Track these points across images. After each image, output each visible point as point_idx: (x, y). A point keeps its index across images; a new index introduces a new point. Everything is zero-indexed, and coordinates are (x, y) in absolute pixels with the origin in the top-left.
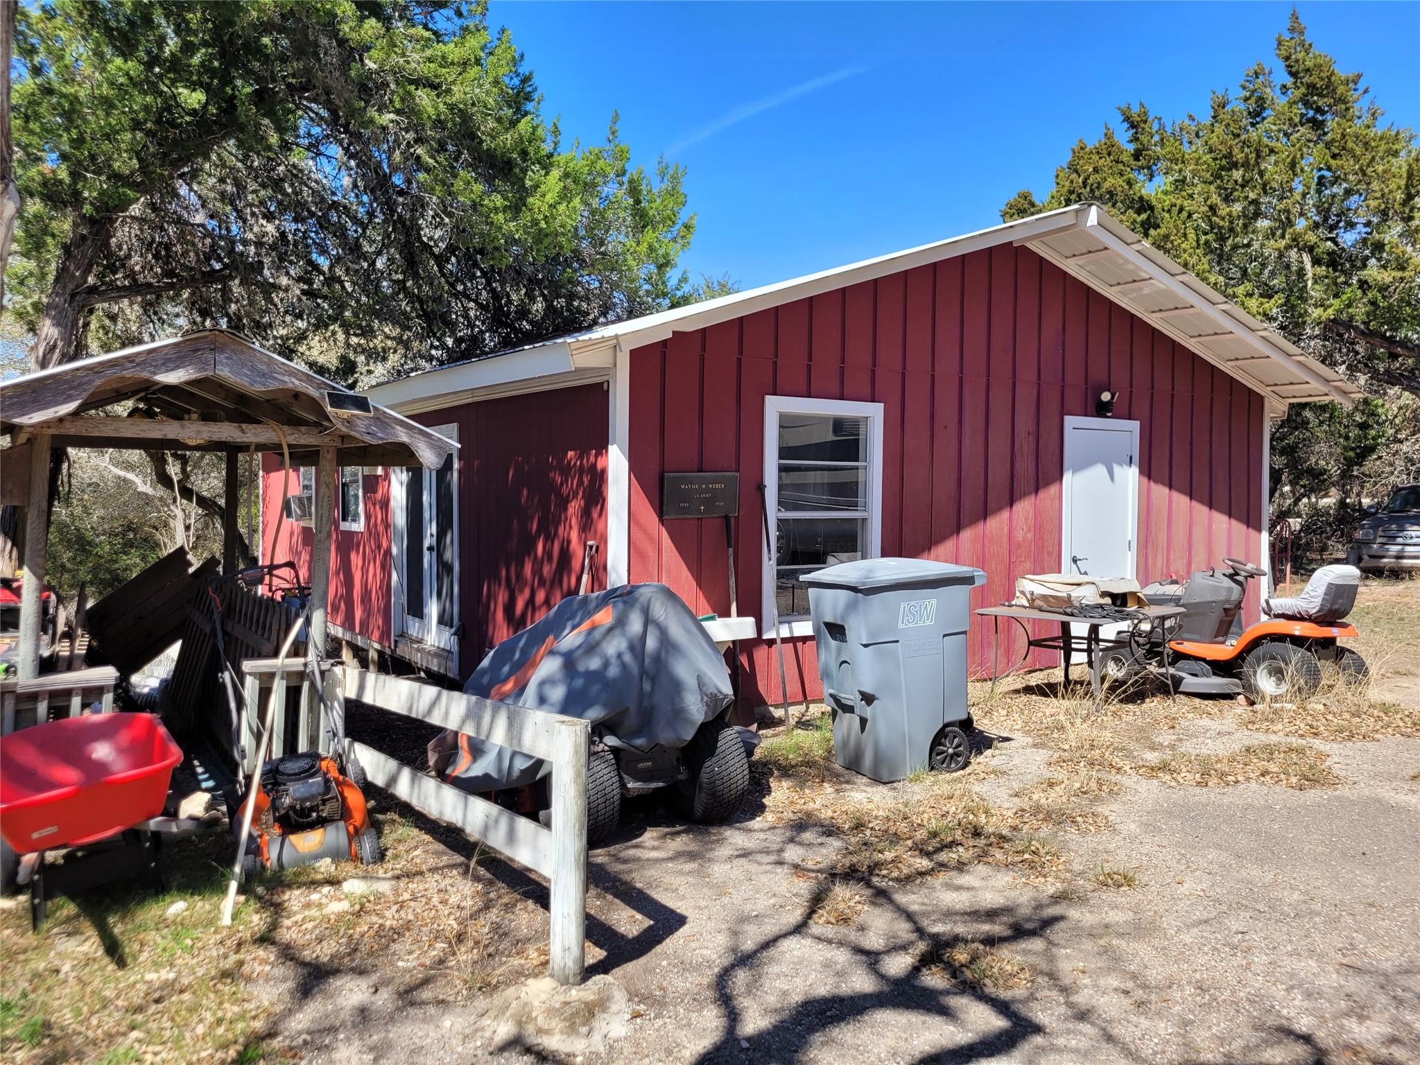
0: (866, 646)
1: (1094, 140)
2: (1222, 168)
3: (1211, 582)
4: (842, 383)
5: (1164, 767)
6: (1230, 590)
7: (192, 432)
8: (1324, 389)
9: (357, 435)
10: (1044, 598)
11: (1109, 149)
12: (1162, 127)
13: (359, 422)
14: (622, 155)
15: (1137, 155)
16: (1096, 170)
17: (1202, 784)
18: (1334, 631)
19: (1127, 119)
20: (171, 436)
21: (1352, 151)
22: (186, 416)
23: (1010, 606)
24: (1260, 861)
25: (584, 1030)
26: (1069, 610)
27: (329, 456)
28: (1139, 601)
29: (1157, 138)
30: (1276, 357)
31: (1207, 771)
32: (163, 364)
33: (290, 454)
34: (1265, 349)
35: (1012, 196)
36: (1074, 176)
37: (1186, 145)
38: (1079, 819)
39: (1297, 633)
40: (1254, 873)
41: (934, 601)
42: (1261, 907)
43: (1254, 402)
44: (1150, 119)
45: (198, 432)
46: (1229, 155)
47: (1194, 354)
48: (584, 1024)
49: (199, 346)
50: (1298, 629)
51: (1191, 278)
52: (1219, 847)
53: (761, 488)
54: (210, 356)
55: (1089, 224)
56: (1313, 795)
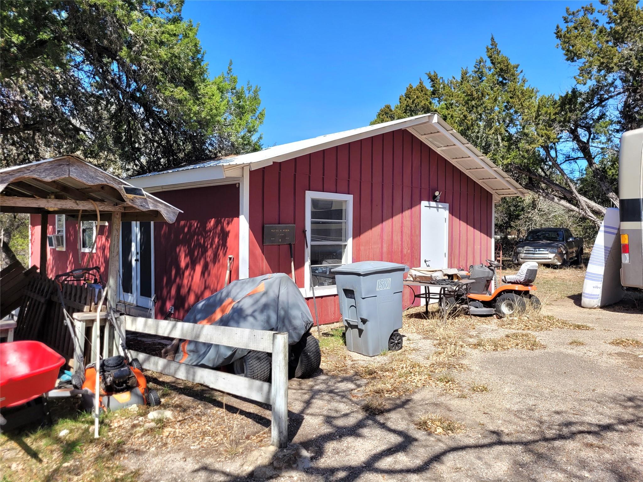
0: (363, 298)
1: (415, 85)
2: (468, 100)
3: (482, 269)
4: (336, 186)
5: (479, 345)
6: (489, 272)
7: (51, 204)
8: (515, 191)
9: (136, 207)
10: (420, 277)
11: (421, 88)
12: (443, 81)
13: (137, 200)
14: (234, 81)
15: (433, 93)
16: (417, 97)
17: (495, 350)
18: (529, 288)
19: (430, 78)
20: (42, 206)
21: (518, 96)
22: (48, 197)
23: (406, 281)
24: (530, 378)
25: (295, 466)
26: (433, 282)
27: (118, 216)
28: (458, 277)
29: (442, 86)
30: (499, 178)
31: (496, 346)
32: (44, 171)
33: (100, 215)
34: (495, 175)
35: (383, 107)
36: (408, 99)
37: (453, 89)
38: (457, 366)
39: (517, 289)
40: (529, 383)
41: (390, 279)
42: (537, 395)
43: (488, 196)
44: (439, 78)
45: (55, 204)
46: (472, 95)
47: (468, 176)
48: (294, 464)
49: (61, 163)
50: (517, 287)
51: (470, 145)
52: (512, 373)
53: (304, 232)
54: (66, 168)
55: (433, 122)
56: (537, 352)
